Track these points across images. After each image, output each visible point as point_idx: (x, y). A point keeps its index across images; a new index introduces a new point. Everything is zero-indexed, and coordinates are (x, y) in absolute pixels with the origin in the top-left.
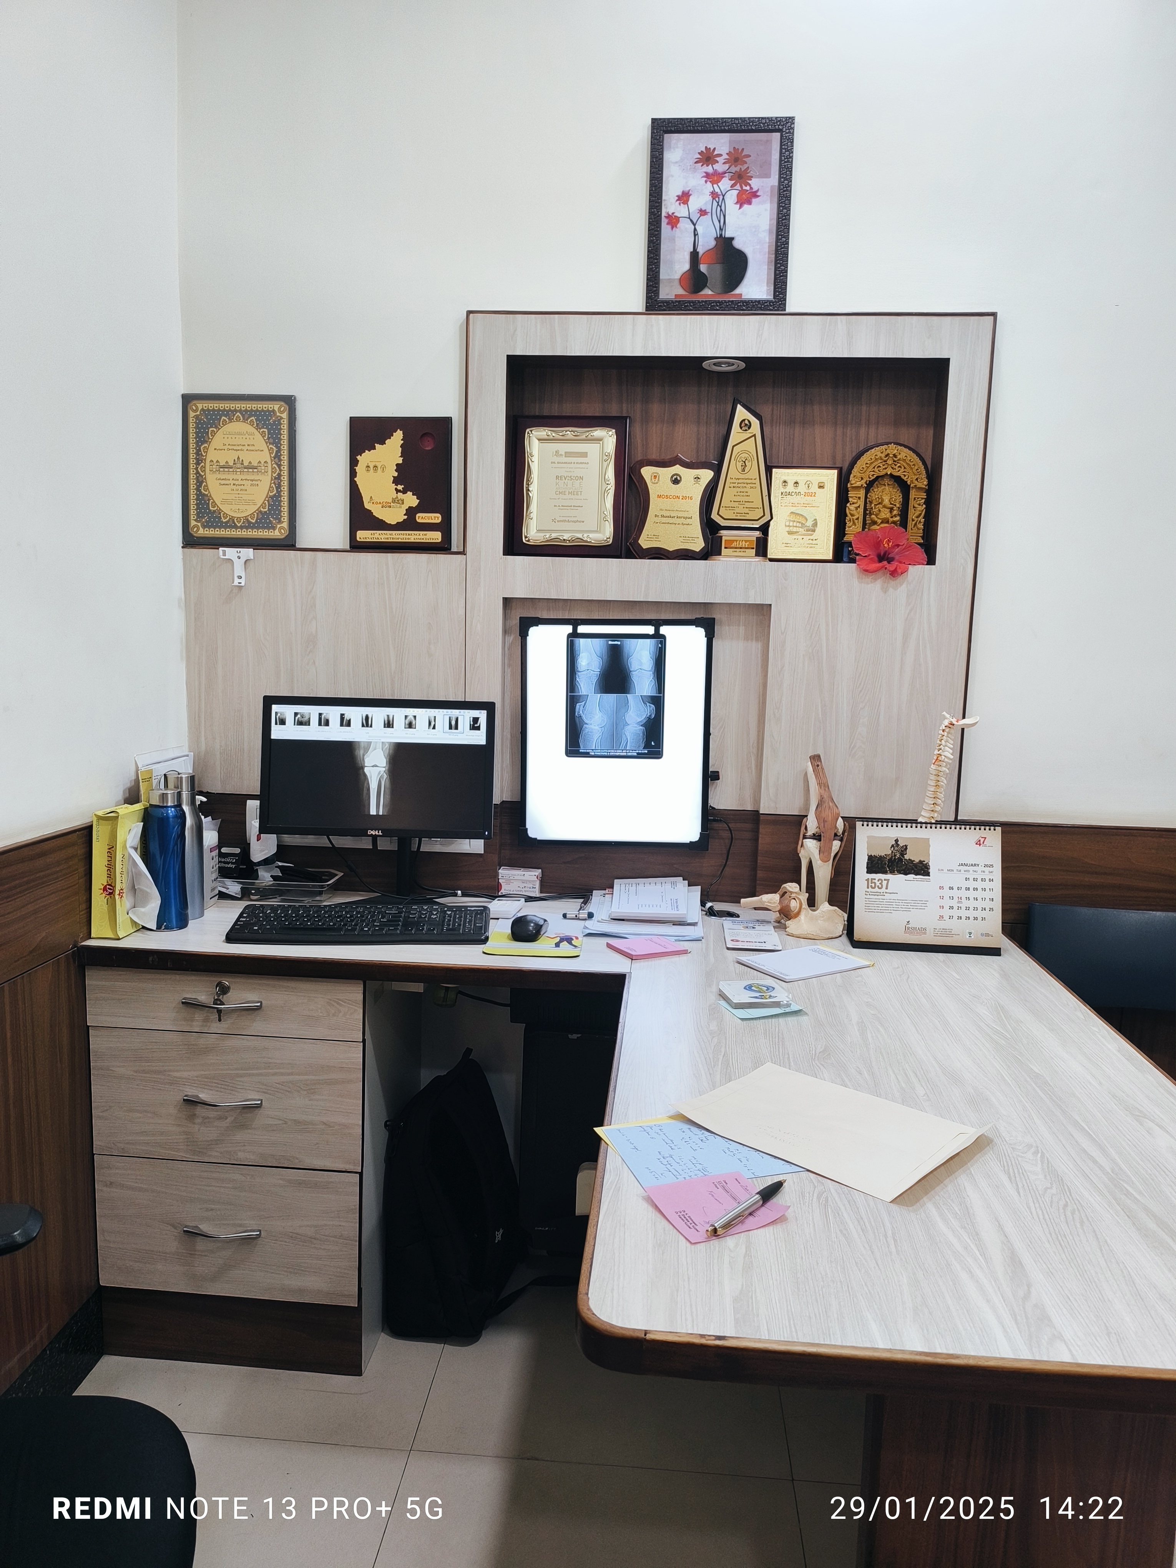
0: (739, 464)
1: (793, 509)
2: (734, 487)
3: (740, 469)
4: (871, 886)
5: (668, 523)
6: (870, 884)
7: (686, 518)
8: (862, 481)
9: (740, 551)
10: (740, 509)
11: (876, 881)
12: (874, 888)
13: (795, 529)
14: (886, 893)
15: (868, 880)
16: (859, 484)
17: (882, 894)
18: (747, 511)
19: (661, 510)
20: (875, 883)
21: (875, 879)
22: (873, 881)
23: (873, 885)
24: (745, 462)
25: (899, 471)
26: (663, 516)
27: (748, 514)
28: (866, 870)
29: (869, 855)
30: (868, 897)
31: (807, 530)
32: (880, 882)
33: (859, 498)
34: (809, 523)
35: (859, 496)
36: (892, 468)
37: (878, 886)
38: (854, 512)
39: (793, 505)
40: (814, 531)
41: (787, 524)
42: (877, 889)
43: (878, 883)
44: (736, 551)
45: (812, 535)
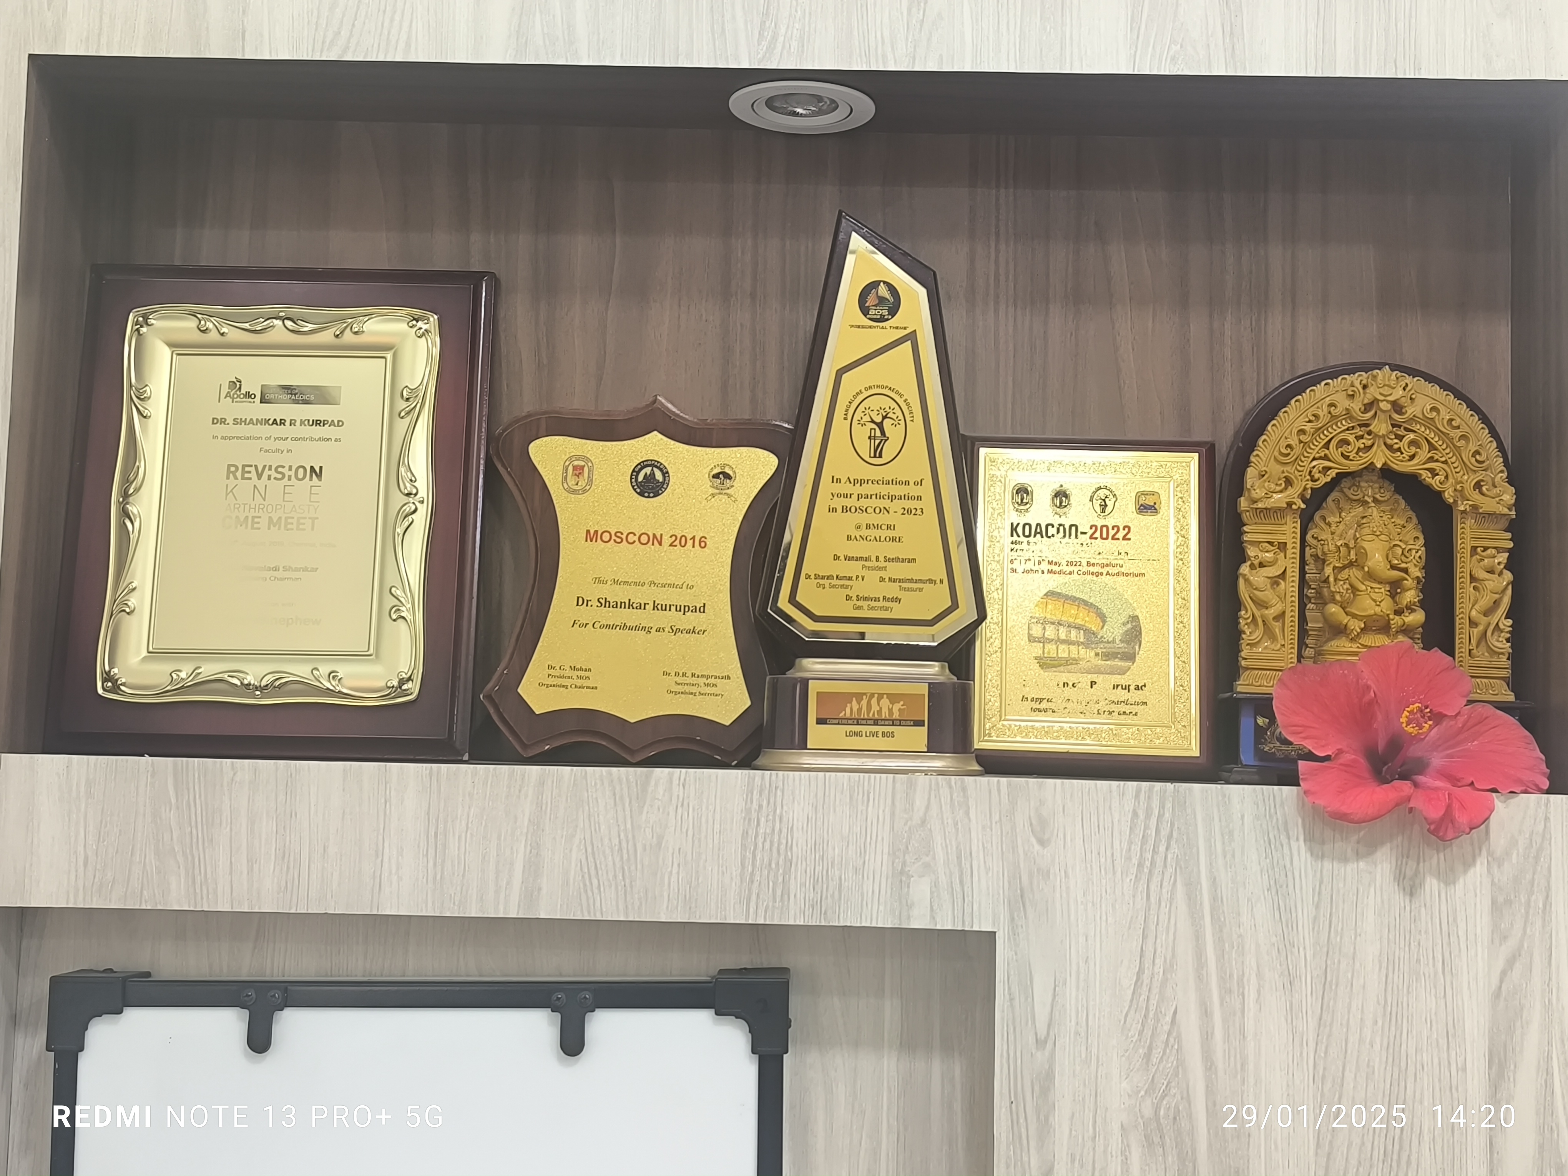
0: (862, 435)
1: (1054, 582)
2: (845, 509)
3: (864, 447)
5: (624, 627)
7: (684, 609)
8: (1290, 491)
9: (874, 734)
10: (871, 586)
13: (1064, 652)
16: (1278, 499)
18: (892, 590)
19: (599, 581)
24: (880, 425)
25: (1412, 457)
26: (604, 603)
27: (898, 600)
31: (1107, 656)
33: (1283, 546)
34: (1114, 631)
35: (1282, 539)
36: (1389, 447)
38: (1268, 595)
39: (1054, 567)
40: (1131, 657)
41: (1037, 631)
44: (858, 734)
45: (1123, 672)
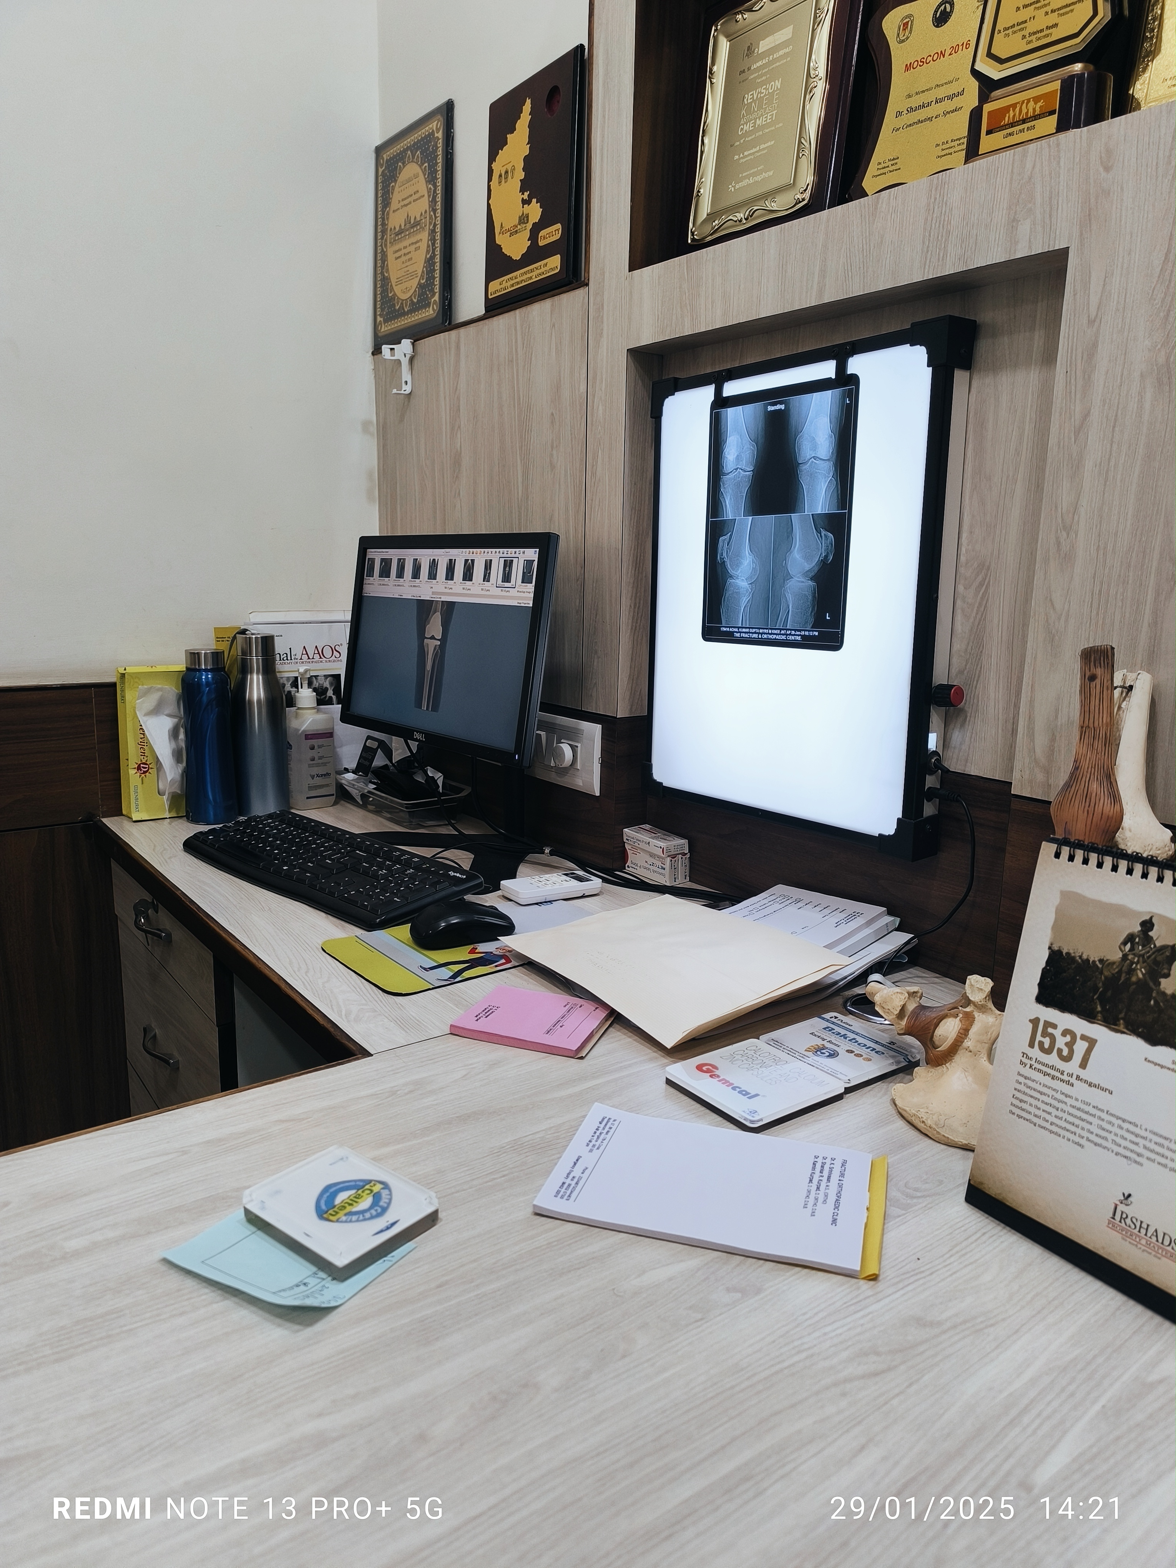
4: (1041, 1044)
6: (1039, 1038)
7: (953, 97)
9: (1022, 131)
10: (1039, 21)
11: (1057, 1033)
12: (1048, 1051)
14: (1078, 1078)
15: (1035, 1022)
17: (1065, 1077)
18: (1053, 19)
19: (908, 95)
20: (1053, 1039)
21: (1055, 1026)
22: (1050, 1030)
23: (1047, 1042)
26: (911, 110)
28: (1035, 991)
29: (1055, 948)
30: (1027, 1071)
32: (1068, 1038)
37: (1060, 1051)
42: (1053, 1059)
43: (1061, 1042)
44: (1010, 134)
